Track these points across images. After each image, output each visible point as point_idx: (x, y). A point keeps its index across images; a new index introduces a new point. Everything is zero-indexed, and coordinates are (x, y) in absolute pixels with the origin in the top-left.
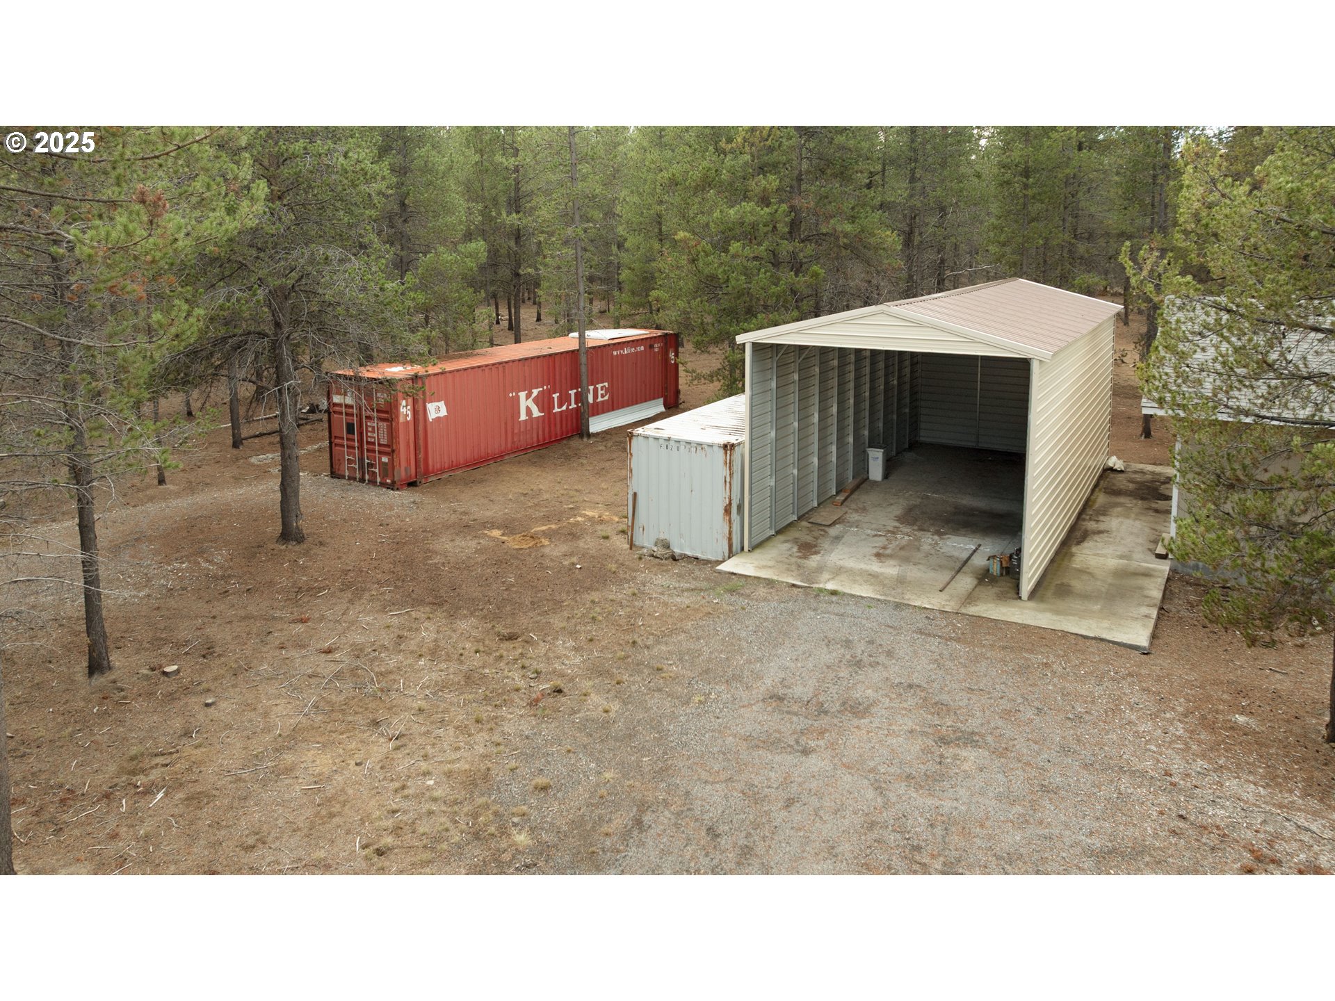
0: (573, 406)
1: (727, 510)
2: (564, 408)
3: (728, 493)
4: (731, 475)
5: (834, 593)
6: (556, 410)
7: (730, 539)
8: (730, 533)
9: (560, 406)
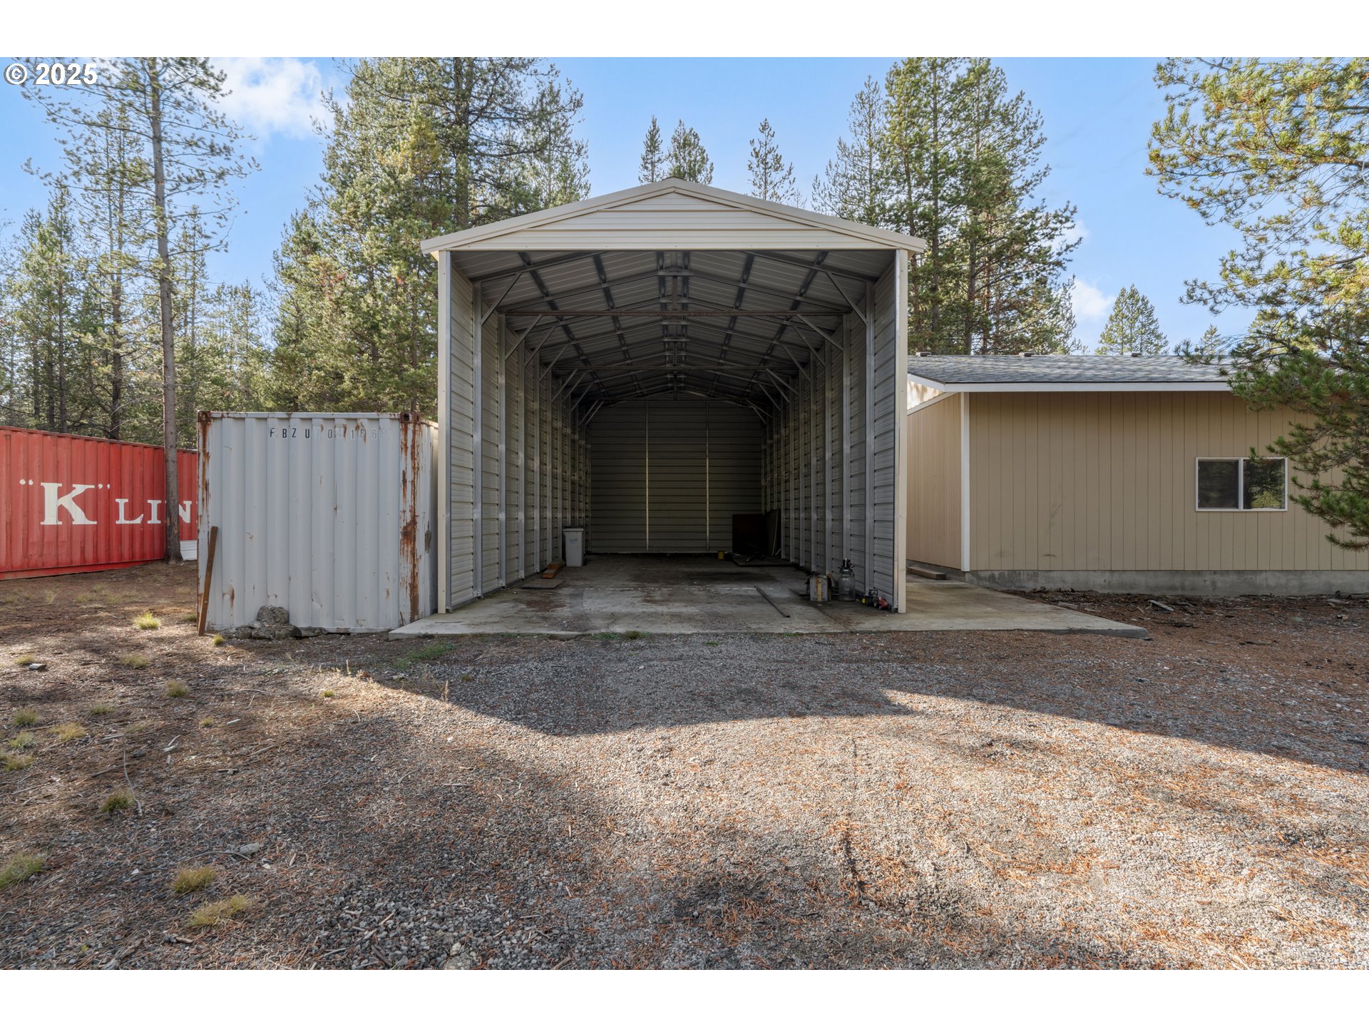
0: (154, 520)
1: (408, 534)
2: (138, 521)
3: (410, 503)
4: (415, 469)
5: (633, 636)
6: (122, 520)
7: (414, 587)
8: (414, 576)
9: (131, 515)
